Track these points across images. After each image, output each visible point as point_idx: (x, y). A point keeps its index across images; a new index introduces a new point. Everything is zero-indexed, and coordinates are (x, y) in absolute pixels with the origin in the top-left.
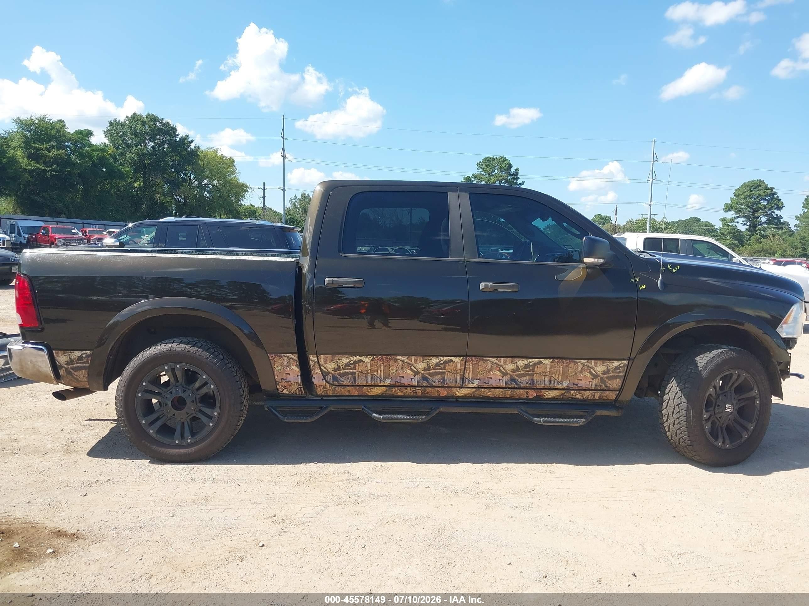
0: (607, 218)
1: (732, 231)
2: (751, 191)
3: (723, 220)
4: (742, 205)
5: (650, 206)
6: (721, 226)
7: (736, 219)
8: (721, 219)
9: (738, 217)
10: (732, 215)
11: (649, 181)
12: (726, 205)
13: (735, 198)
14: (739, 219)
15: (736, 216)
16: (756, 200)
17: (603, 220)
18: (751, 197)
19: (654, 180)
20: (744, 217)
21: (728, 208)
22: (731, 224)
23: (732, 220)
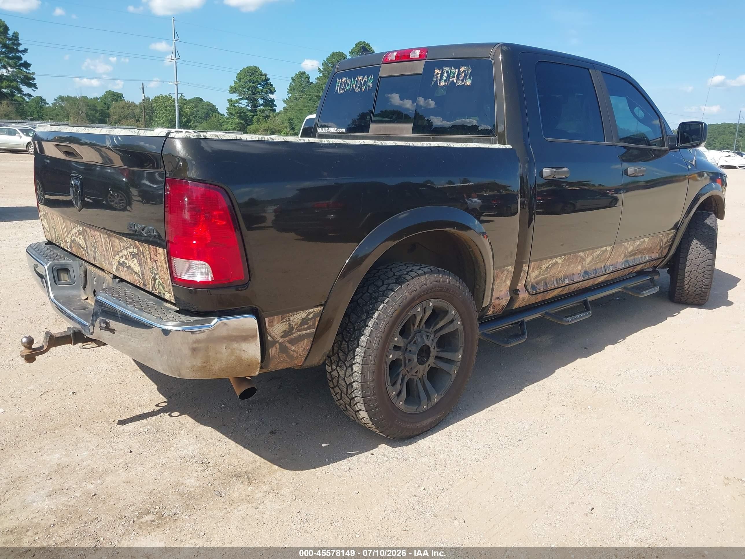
0: (119, 95)
1: (239, 112)
2: (250, 76)
3: (230, 101)
4: (244, 88)
5: (177, 85)
6: (228, 106)
7: (240, 100)
8: (228, 100)
9: (242, 99)
10: (237, 96)
11: (173, 60)
12: (231, 87)
13: (237, 81)
14: (242, 100)
15: (240, 98)
16: (254, 85)
17: (115, 97)
18: (250, 81)
19: (178, 59)
20: (247, 99)
21: (233, 90)
22: (236, 105)
23: (237, 101)
